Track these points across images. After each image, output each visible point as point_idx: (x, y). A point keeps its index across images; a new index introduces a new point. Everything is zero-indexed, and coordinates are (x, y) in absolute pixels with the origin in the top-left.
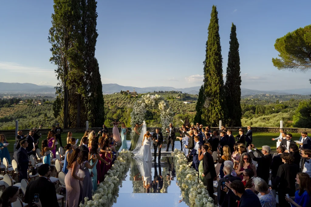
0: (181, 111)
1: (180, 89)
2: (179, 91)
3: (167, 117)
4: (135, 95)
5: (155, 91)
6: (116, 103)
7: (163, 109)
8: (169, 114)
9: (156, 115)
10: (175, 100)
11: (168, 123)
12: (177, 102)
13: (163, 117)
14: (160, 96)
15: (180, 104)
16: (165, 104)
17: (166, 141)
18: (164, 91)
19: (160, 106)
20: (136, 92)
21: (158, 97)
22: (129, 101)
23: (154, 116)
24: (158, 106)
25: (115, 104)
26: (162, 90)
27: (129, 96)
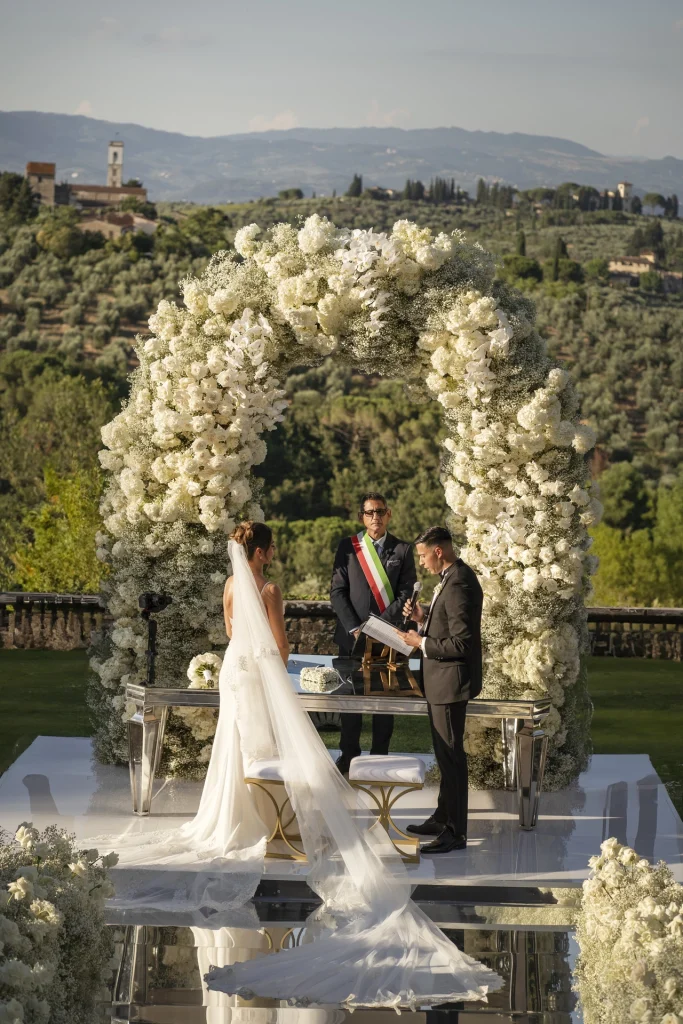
0: (661, 428)
1: (652, 167)
2: (646, 187)
3: (520, 487)
4: (126, 223)
5: (358, 182)
7: (472, 393)
8: (536, 457)
9: (369, 461)
10: (592, 290)
11: (525, 557)
12: (612, 323)
13: (468, 489)
14: (443, 242)
15: (647, 348)
16: (499, 339)
17: (498, 757)
18: (466, 184)
19: (437, 359)
20: (134, 186)
21: (422, 256)
22: (49, 286)
23: (341, 476)
24: (416, 356)
26: (446, 175)
27: (58, 229)
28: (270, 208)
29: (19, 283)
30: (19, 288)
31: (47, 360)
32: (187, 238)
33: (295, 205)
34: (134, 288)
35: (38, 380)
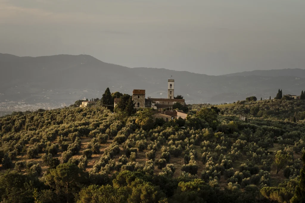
4: (174, 114)
5: (280, 92)
6: (76, 151)
20: (180, 98)
22: (140, 142)
25: (68, 157)
27: (144, 118)
28: (242, 105)
29: (128, 141)
30: (127, 143)
31: (136, 174)
32: (200, 120)
33: (253, 103)
34: (176, 142)
35: (133, 183)
